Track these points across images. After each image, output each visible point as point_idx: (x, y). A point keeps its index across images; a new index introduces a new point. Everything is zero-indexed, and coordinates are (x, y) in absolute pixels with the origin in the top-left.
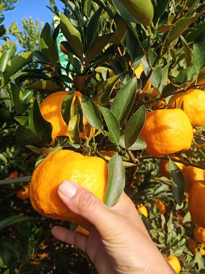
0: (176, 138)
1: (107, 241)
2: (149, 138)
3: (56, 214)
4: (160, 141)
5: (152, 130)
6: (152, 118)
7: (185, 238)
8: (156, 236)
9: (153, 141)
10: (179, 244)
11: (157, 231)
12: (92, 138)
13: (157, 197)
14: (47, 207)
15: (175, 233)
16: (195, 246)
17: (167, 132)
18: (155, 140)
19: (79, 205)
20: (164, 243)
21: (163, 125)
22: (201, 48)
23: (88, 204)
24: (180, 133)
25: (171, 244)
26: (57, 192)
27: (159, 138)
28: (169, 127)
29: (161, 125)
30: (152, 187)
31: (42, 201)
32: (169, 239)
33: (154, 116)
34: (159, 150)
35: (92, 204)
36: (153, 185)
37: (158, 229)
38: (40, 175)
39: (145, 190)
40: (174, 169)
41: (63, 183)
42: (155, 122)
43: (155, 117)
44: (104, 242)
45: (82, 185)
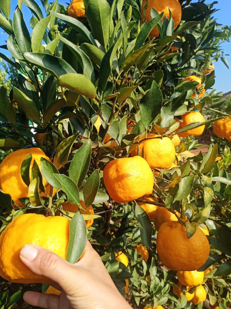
0: (137, 185)
1: (71, 295)
2: (113, 186)
3: (22, 279)
4: (123, 189)
5: (114, 178)
6: (114, 167)
7: (168, 283)
8: (138, 285)
9: (117, 189)
10: (162, 291)
11: (138, 280)
12: (56, 194)
13: (136, 241)
14: (12, 273)
15: (157, 279)
16: (180, 289)
17: (129, 180)
18: (118, 188)
19: (40, 265)
20: (147, 292)
21: (124, 173)
22: (146, 107)
23: (49, 263)
24: (141, 180)
25: (154, 292)
26: (19, 256)
27: (122, 186)
28: (129, 175)
29: (122, 173)
30: (131, 232)
31: (8, 268)
32: (152, 286)
33: (115, 164)
34: (123, 197)
35: (53, 263)
36: (130, 229)
37: (141, 277)
38: (3, 243)
39: (123, 235)
40: (141, 214)
41: (24, 247)
42: (117, 171)
43: (116, 166)
44: (69, 297)
45: (44, 247)
